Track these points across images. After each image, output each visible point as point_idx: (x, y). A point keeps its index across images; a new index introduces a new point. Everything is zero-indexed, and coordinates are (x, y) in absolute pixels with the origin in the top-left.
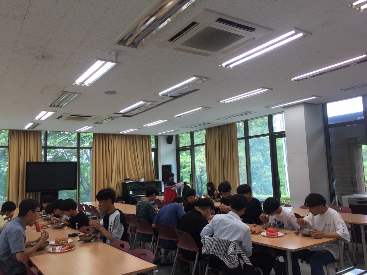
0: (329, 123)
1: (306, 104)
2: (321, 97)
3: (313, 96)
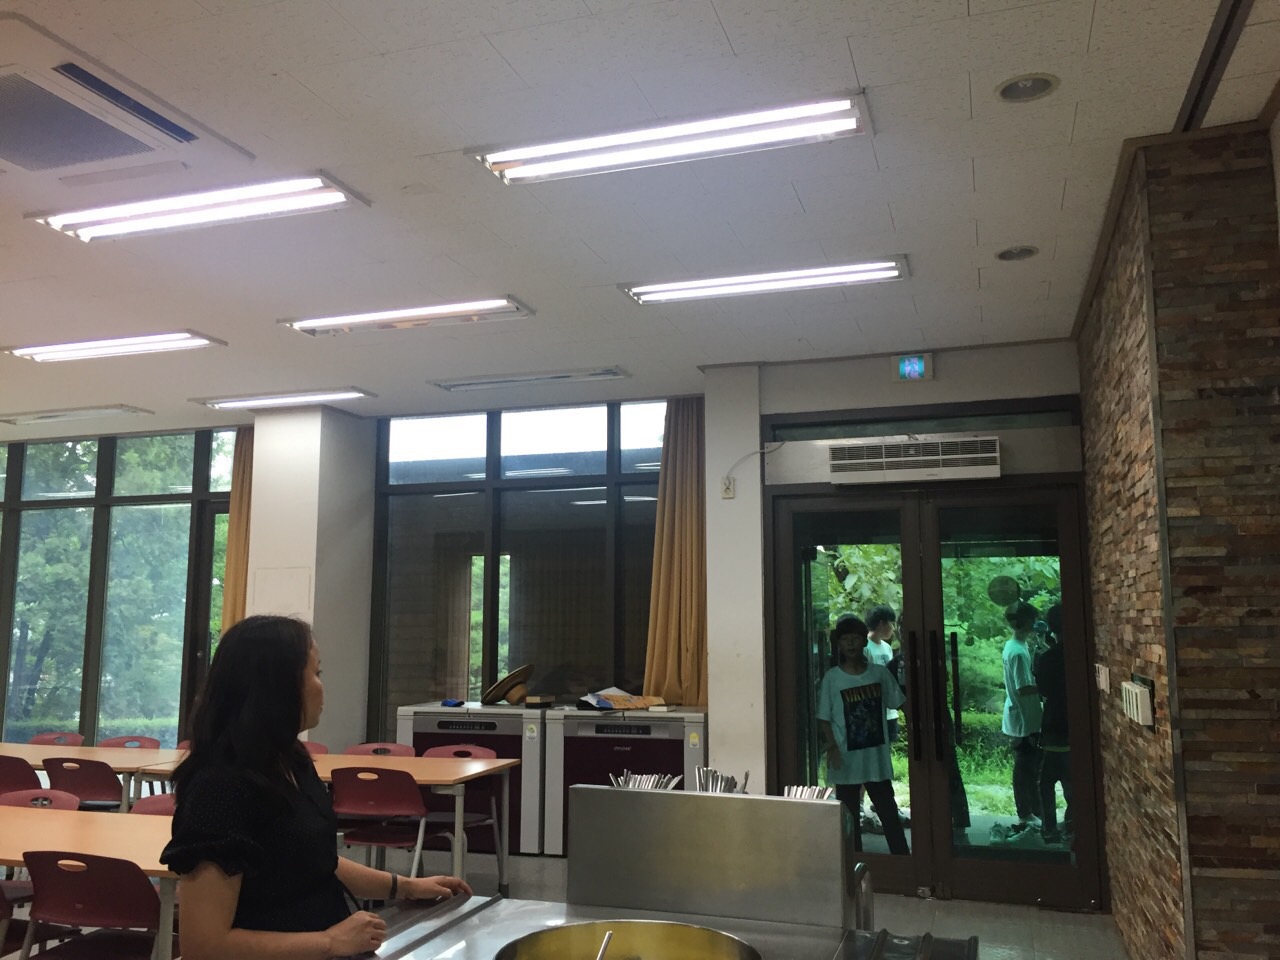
0: (392, 482)
1: (328, 411)
2: (376, 396)
3: (354, 389)
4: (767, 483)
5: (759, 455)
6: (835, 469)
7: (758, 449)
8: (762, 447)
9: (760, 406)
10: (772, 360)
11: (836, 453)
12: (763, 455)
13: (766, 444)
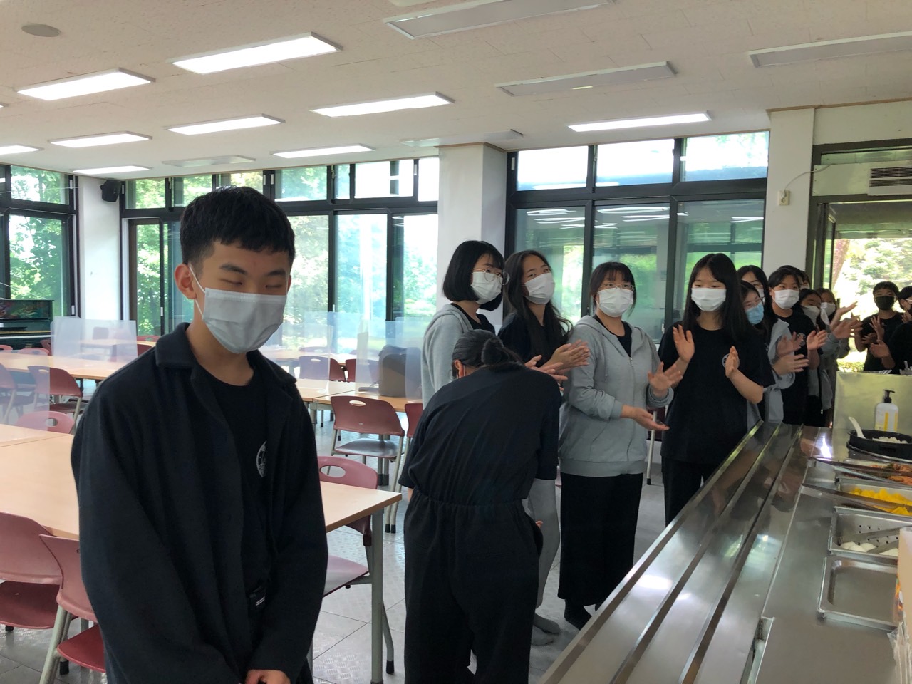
1: (488, 146)
4: (814, 195)
5: (809, 175)
6: (873, 184)
7: (809, 169)
8: (812, 169)
9: (814, 139)
10: (827, 104)
11: (876, 173)
12: (812, 174)
13: (816, 167)
